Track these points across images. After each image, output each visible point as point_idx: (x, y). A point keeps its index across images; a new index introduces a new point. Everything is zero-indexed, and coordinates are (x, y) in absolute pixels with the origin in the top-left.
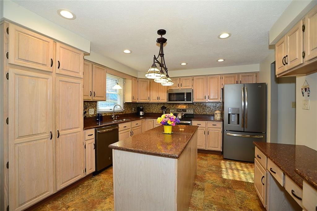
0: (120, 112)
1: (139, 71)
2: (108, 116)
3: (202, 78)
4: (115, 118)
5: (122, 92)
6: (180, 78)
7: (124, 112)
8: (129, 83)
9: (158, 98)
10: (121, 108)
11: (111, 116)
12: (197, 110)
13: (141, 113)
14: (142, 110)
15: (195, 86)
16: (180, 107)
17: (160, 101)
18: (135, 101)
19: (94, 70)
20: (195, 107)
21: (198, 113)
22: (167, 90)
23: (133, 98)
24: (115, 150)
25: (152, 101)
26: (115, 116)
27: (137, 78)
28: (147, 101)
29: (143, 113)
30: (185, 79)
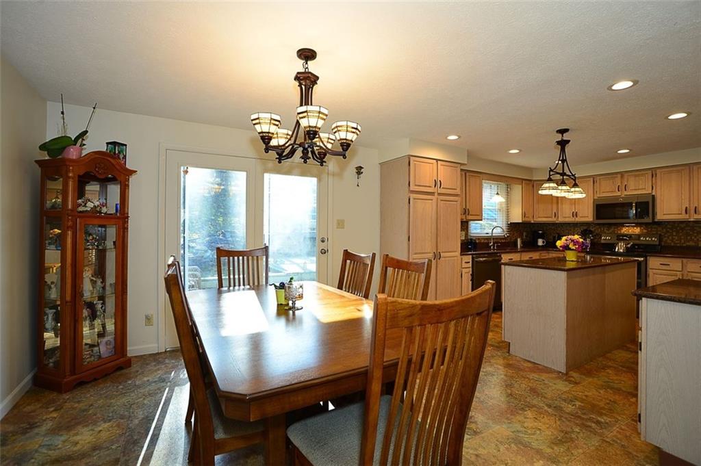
0: (501, 239)
1: (536, 169)
2: (483, 243)
3: (678, 171)
4: (494, 247)
5: (504, 206)
6: (622, 174)
7: (509, 239)
8: (517, 191)
9: (574, 214)
10: (503, 231)
11: (488, 243)
12: (670, 238)
13: (540, 242)
14: (542, 236)
15: (658, 188)
16: (625, 230)
17: (578, 219)
18: (527, 219)
19: (467, 179)
20: (665, 230)
21: (672, 244)
22: (594, 199)
23: (524, 215)
24: (507, 267)
25: (561, 220)
26: (494, 243)
27: (530, 180)
28: (553, 219)
29: (543, 242)
30: (636, 176)
